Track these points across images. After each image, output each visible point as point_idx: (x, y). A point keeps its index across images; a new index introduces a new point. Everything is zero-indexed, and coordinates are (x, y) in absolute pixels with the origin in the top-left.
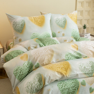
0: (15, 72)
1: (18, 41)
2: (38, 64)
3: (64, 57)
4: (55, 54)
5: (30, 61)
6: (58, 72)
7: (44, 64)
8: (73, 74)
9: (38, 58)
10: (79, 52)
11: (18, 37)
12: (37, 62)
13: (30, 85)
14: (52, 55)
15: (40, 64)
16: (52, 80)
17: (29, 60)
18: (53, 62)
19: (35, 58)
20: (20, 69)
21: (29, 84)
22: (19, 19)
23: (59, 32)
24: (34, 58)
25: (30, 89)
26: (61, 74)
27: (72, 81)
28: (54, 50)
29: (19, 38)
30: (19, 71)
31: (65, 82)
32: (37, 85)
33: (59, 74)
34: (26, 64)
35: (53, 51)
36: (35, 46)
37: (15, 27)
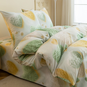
0: (54, 56)
1: (21, 35)
5: (60, 44)
7: (69, 44)
11: (19, 32)
12: (65, 44)
13: (74, 62)
20: (56, 52)
21: (72, 61)
24: (62, 41)
25: (76, 65)
29: (21, 32)
32: (79, 60)
35: (69, 34)
37: (14, 22)
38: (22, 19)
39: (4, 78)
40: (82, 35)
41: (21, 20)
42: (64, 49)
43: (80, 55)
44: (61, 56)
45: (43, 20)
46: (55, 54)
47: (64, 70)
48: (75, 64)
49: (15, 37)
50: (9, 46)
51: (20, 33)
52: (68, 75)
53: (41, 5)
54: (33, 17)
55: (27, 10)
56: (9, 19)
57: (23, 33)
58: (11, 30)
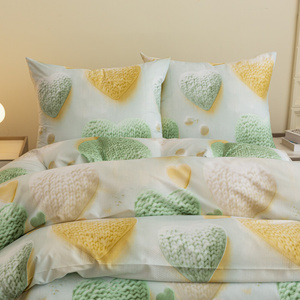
2: (41, 215)
3: (130, 204)
4: (101, 193)
6: (81, 249)
8: (131, 262)
9: (43, 197)
10: (192, 194)
14: (92, 194)
15: (47, 218)
16: (55, 271)
17: (18, 202)
18: (92, 217)
19: (36, 196)
22: (57, 75)
23: (189, 123)
26: (90, 256)
27: (126, 287)
28: (103, 177)
31: (102, 285)
33: (84, 255)
34: (8, 211)
36: (68, 160)
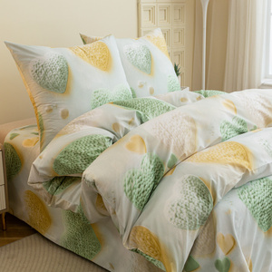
0: (127, 188)
1: (60, 117)
2: (174, 158)
3: (219, 133)
4: (199, 129)
5: (154, 153)
7: (185, 155)
8: (260, 165)
9: (169, 141)
10: (242, 118)
11: (56, 107)
12: (171, 152)
13: (184, 211)
14: (195, 131)
15: (178, 157)
16: (228, 186)
17: (151, 151)
19: (165, 142)
20: (136, 176)
21: (179, 207)
24: (162, 143)
25: (187, 219)
26: (241, 168)
27: (262, 184)
28: (194, 117)
29: (61, 109)
30: (136, 183)
32: (201, 204)
34: (147, 161)
35: (193, 121)
37: (44, 79)
38: (68, 68)
39: (13, 241)
40: (244, 124)
41: (65, 72)
42: (166, 168)
43: (206, 191)
44: (153, 190)
45: (145, 70)
46: (131, 181)
47: (152, 231)
48: (185, 216)
49: (45, 122)
50: (32, 147)
51: (60, 111)
52: (162, 248)
53: (159, 15)
54: (105, 63)
55: (94, 37)
56: (30, 68)
57: (68, 113)
58: (36, 100)
